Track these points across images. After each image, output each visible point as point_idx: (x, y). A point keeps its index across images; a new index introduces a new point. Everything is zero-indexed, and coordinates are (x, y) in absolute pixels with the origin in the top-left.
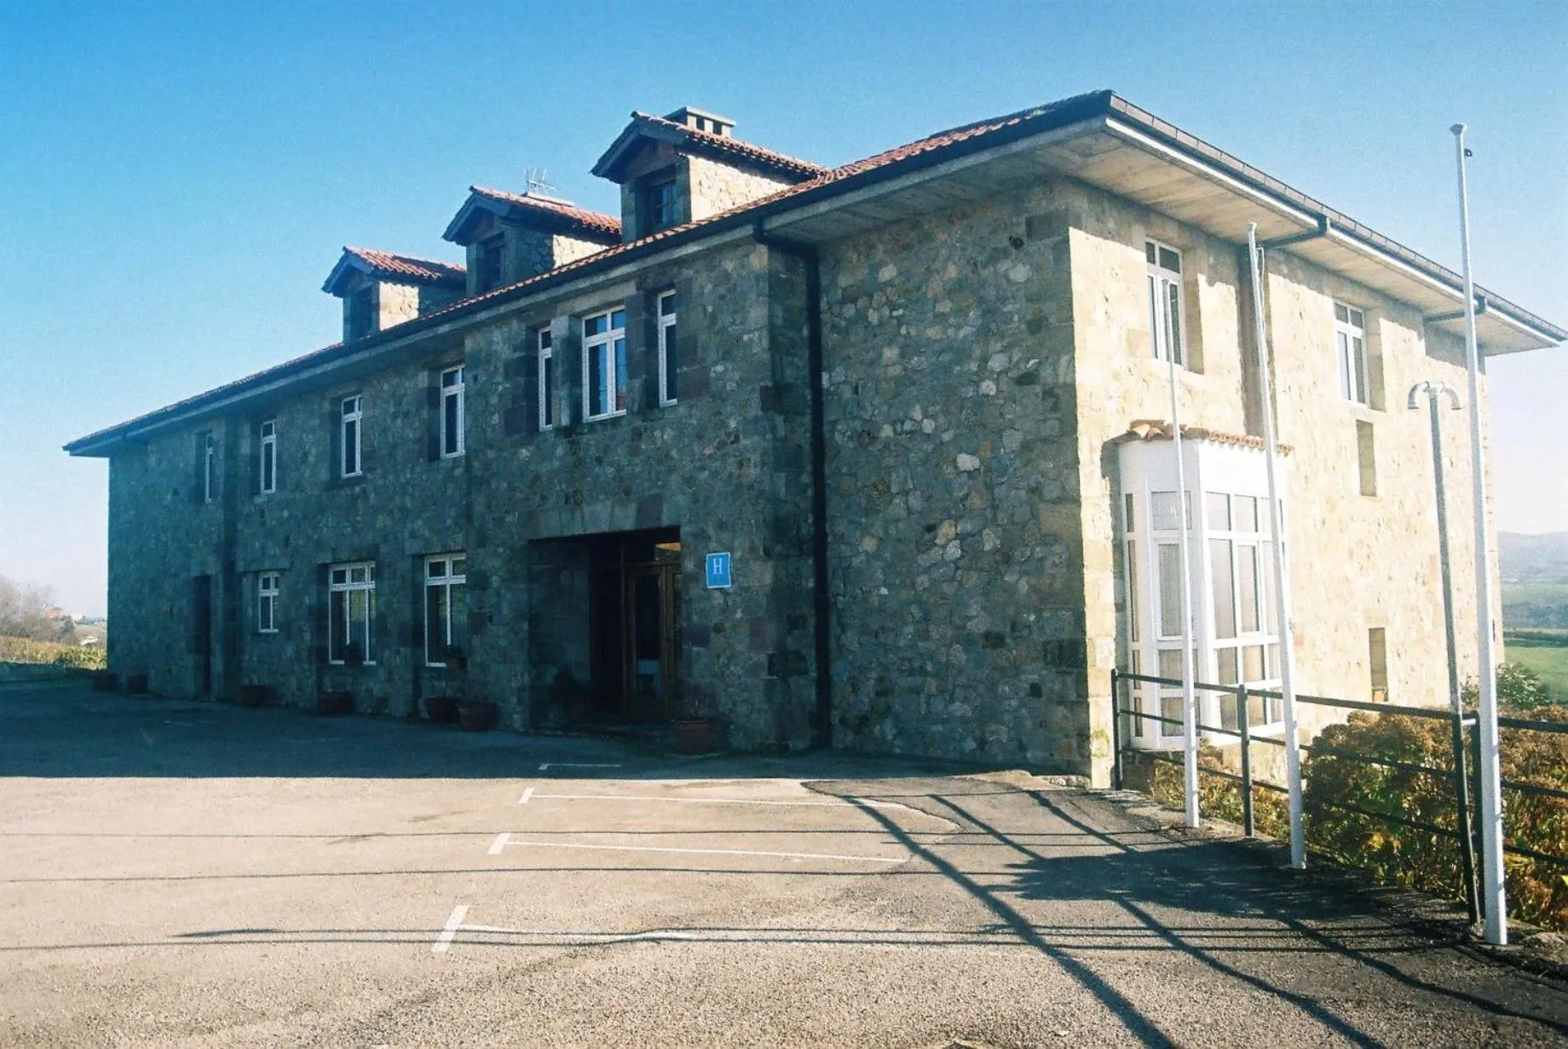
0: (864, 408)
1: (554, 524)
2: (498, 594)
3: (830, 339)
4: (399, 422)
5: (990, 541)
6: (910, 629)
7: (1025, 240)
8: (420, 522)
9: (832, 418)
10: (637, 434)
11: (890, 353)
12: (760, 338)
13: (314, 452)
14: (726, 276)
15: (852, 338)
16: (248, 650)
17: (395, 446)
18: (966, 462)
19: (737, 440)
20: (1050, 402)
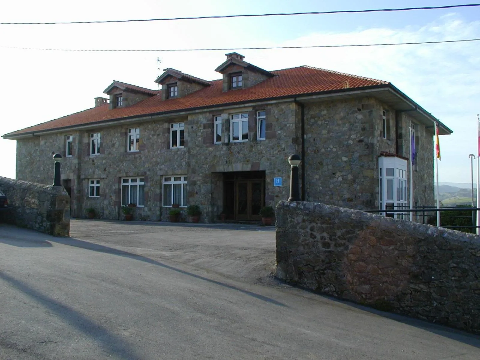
0: (316, 144)
1: (221, 168)
2: (200, 186)
3: (306, 127)
4: (155, 137)
5: (350, 177)
6: (328, 197)
7: (361, 109)
8: (164, 166)
9: (307, 146)
10: (252, 146)
11: (324, 132)
12: (292, 126)
13: (117, 143)
14: (282, 110)
15: (314, 127)
16: (85, 202)
17: (153, 144)
18: (344, 159)
19: (284, 150)
20: (366, 147)
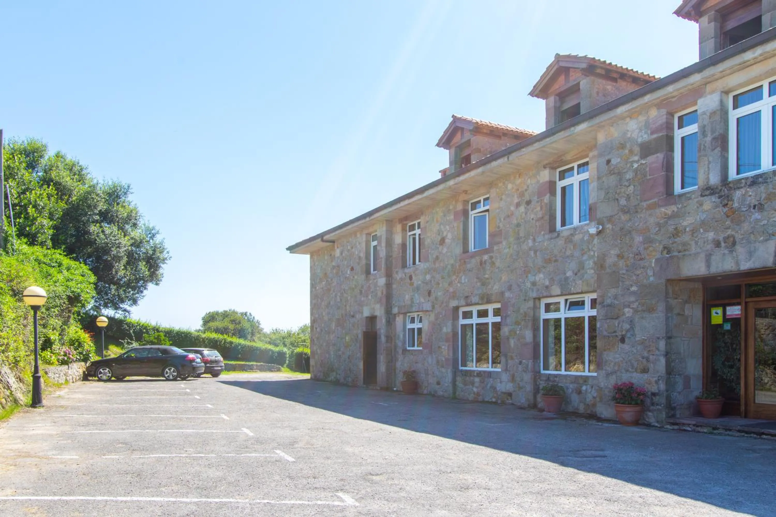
1: (698, 265)
13: (450, 236)
16: (400, 359)
17: (518, 225)
